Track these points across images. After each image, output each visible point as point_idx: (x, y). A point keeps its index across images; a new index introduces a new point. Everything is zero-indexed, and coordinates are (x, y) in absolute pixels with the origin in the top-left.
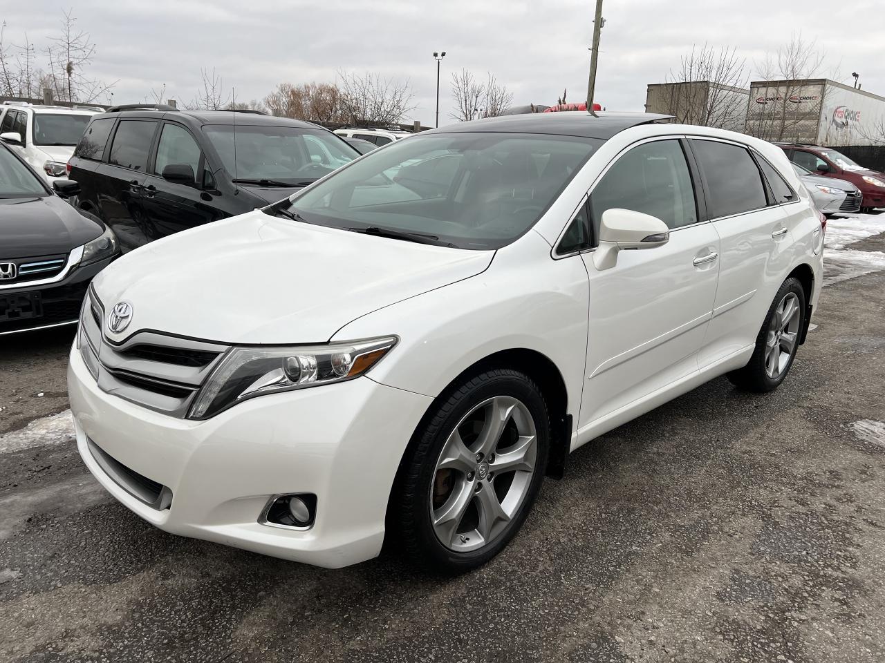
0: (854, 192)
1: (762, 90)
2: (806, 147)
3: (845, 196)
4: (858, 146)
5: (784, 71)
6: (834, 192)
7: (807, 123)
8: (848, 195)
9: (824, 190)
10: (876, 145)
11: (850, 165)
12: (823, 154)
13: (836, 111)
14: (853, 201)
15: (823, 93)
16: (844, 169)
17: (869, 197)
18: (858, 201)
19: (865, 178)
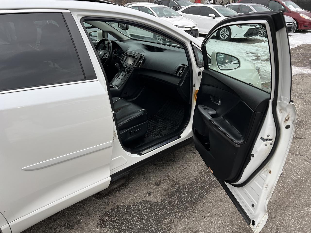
0: (291, 23)
12: (283, 2)
16: (292, 10)
17: (302, 25)
18: (293, 28)
19: (301, 15)
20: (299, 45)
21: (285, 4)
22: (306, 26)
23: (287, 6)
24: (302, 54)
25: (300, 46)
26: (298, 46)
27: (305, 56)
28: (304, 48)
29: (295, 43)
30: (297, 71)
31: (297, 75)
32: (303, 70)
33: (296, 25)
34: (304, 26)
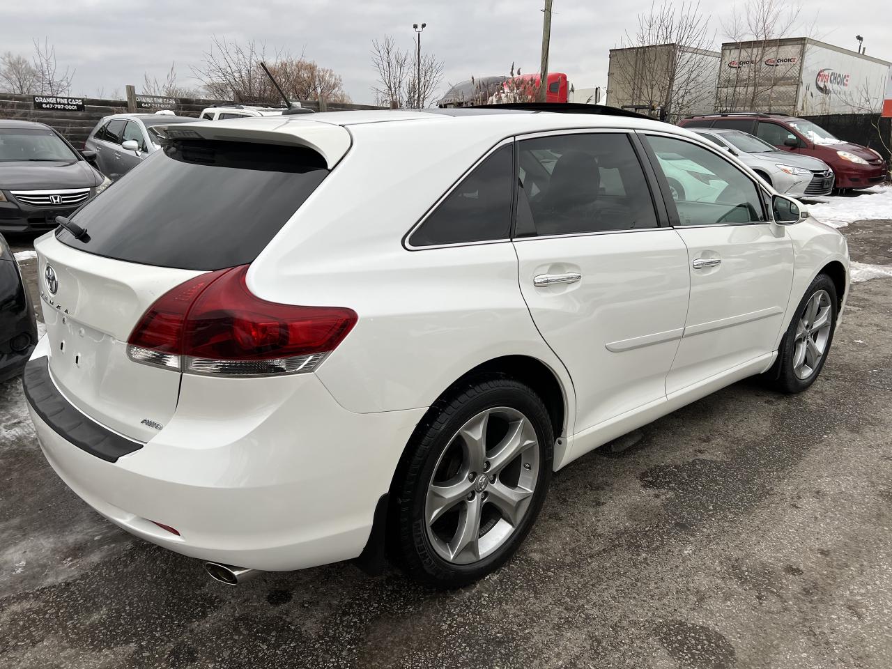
0: (823, 171)
1: (735, 53)
2: (772, 118)
3: (810, 177)
4: (839, 115)
5: (754, 29)
6: (798, 172)
7: (782, 89)
8: (815, 176)
9: (785, 171)
10: (860, 113)
11: (824, 137)
12: (792, 125)
13: (819, 74)
14: (822, 183)
15: (802, 53)
16: (815, 143)
17: (845, 176)
18: (828, 183)
19: (840, 153)
20: (851, 222)
21: (798, 129)
22: (856, 180)
23: (803, 134)
24: (867, 241)
25: (854, 223)
26: (850, 224)
27: (875, 244)
28: (866, 228)
29: (838, 217)
30: (870, 272)
31: (874, 279)
32: (885, 271)
33: (832, 178)
34: (851, 180)
